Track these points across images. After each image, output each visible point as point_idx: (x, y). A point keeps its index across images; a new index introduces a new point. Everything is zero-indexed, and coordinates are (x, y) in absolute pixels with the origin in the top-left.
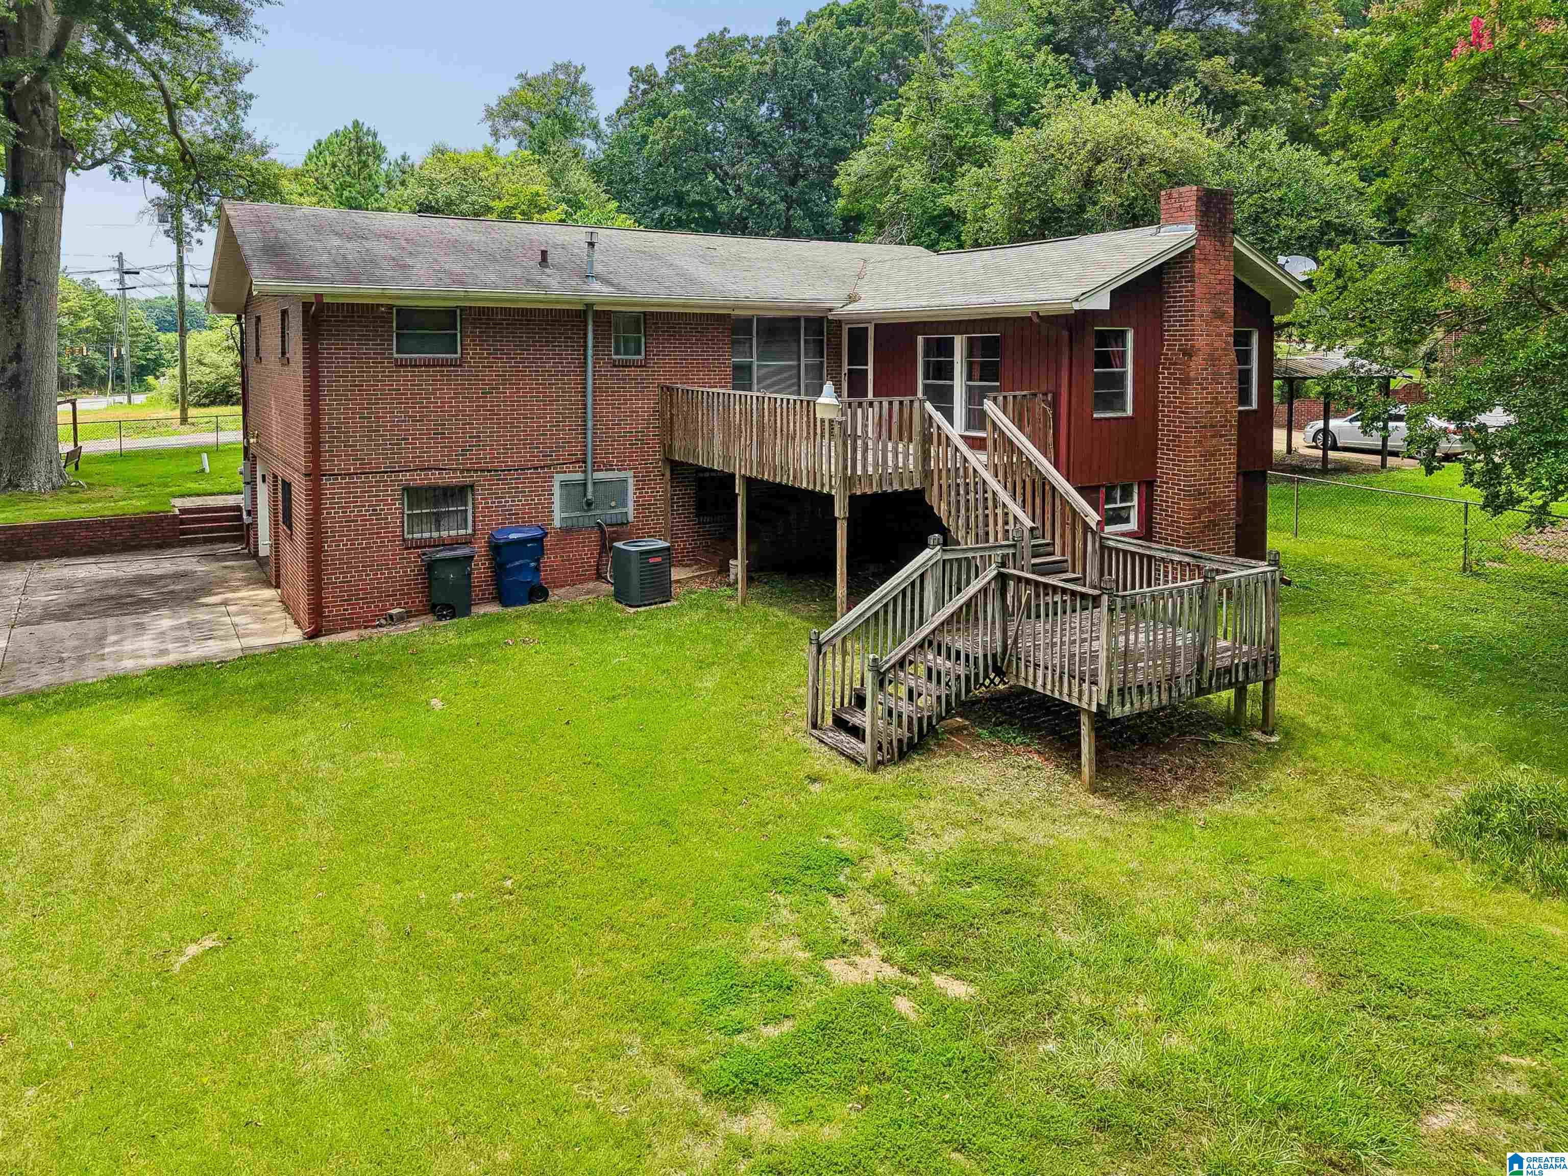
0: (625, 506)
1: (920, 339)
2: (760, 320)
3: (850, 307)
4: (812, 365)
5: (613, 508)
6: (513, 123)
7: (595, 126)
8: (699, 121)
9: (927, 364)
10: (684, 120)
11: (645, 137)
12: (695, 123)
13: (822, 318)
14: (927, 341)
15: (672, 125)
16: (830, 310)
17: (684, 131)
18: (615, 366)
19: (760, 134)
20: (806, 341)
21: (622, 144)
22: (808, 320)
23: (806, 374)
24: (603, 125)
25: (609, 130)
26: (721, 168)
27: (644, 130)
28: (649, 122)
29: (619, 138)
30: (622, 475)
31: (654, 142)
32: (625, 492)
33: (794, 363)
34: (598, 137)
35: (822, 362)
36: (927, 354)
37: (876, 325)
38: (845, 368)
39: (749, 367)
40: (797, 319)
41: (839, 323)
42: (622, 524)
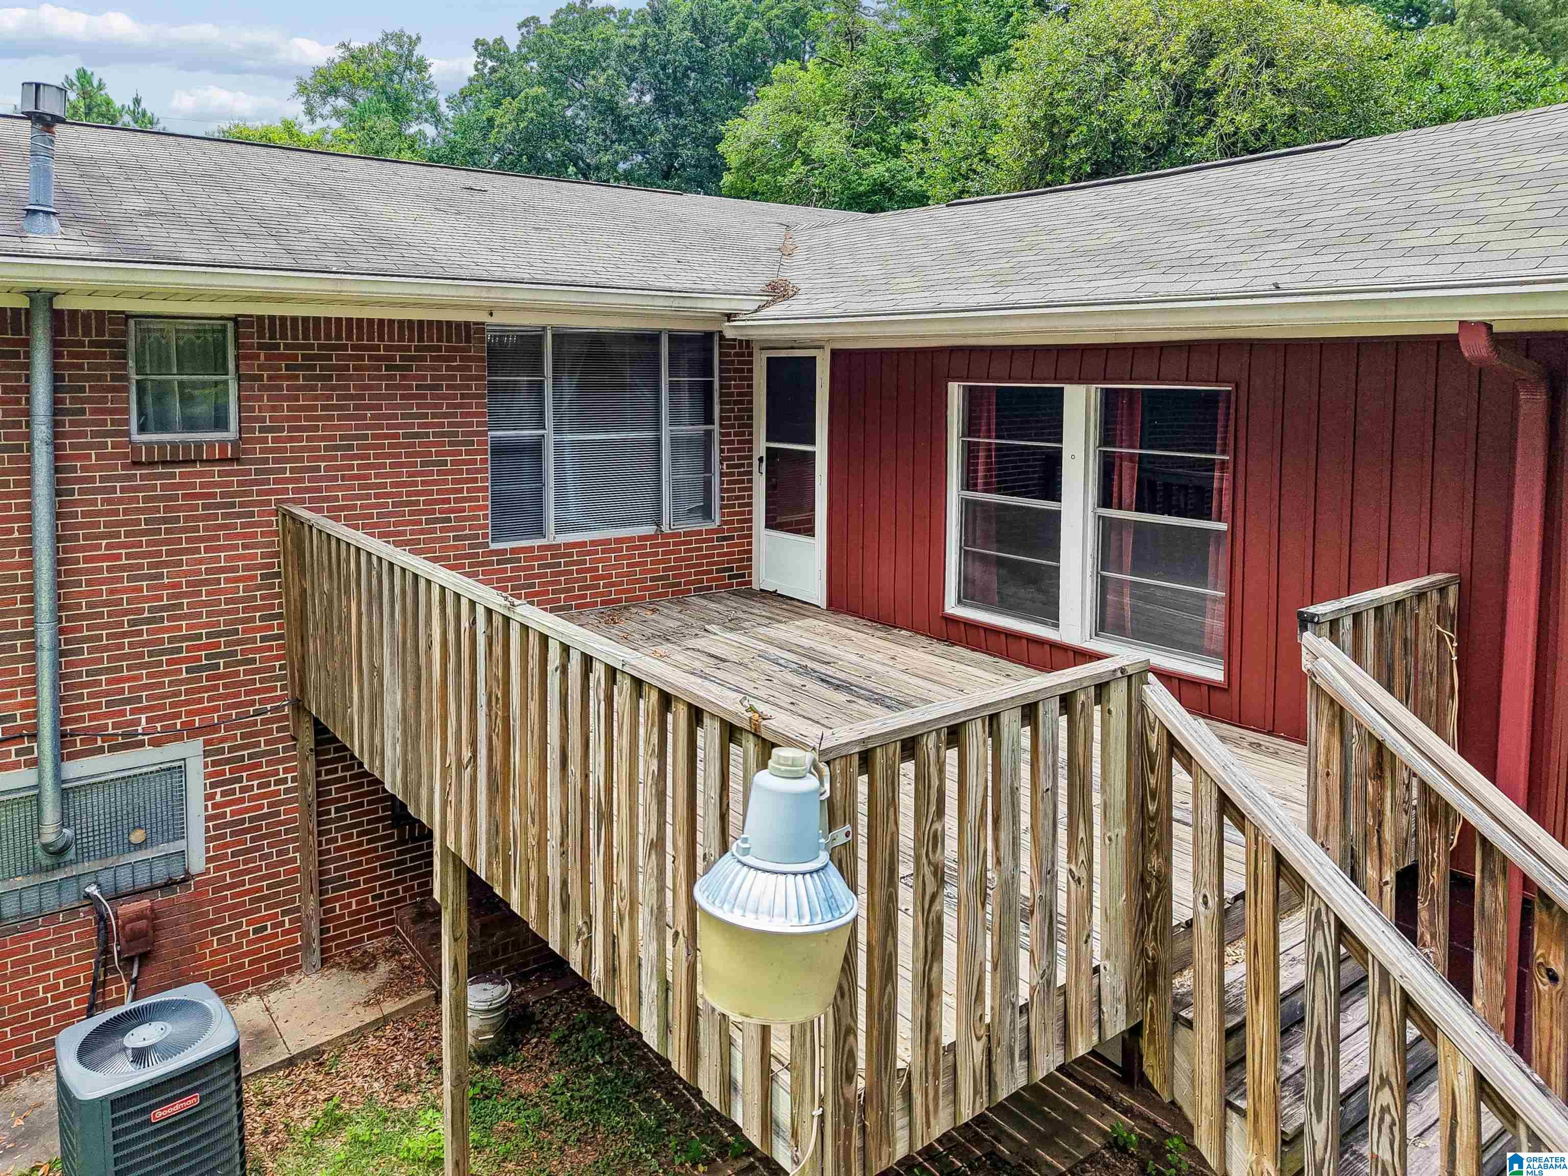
0: (181, 834)
1: (955, 391)
2: (560, 337)
3: (776, 310)
4: (690, 440)
5: (139, 846)
6: (331, 100)
7: (433, 108)
8: (555, 103)
9: (970, 453)
10: (536, 99)
11: (490, 120)
12: (551, 105)
13: (709, 336)
14: (972, 398)
15: (523, 106)
16: (729, 317)
17: (538, 113)
18: (137, 464)
19: (627, 118)
20: (674, 387)
21: (465, 128)
22: (677, 339)
23: (674, 460)
24: (443, 108)
25: (451, 113)
26: (583, 161)
27: (491, 112)
28: (497, 104)
29: (461, 123)
30: (171, 752)
31: (501, 126)
32: (180, 798)
33: (648, 435)
34: (437, 120)
35: (709, 434)
36: (971, 426)
37: (835, 353)
38: (761, 446)
39: (535, 449)
40: (653, 338)
41: (745, 347)
42: (169, 884)
